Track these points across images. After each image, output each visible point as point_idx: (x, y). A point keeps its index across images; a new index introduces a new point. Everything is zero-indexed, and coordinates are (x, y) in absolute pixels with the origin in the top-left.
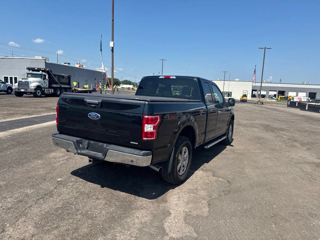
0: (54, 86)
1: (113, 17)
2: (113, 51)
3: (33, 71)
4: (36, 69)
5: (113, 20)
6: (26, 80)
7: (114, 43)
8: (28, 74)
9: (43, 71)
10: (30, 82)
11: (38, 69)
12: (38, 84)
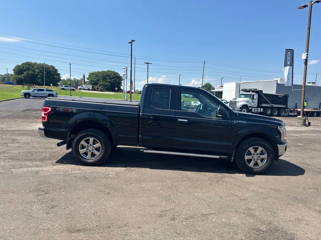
0: (264, 105)
1: (310, 25)
3: (246, 92)
5: (309, 29)
6: (235, 100)
8: (241, 94)
10: (238, 101)
11: (249, 89)
12: (245, 103)
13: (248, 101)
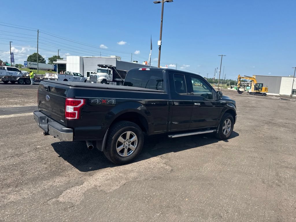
0: (117, 80)
1: (162, 19)
2: (160, 49)
3: (102, 68)
4: (104, 66)
5: (162, 21)
6: (95, 75)
7: (161, 42)
8: (98, 69)
9: (109, 67)
10: (98, 76)
11: (105, 65)
12: (104, 78)
13: (106, 76)
